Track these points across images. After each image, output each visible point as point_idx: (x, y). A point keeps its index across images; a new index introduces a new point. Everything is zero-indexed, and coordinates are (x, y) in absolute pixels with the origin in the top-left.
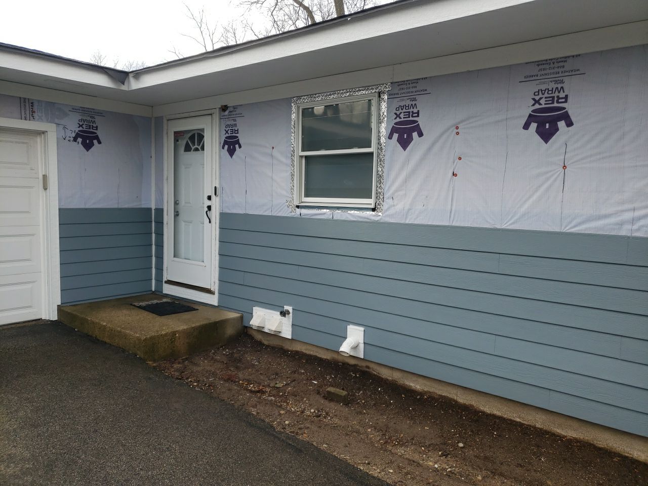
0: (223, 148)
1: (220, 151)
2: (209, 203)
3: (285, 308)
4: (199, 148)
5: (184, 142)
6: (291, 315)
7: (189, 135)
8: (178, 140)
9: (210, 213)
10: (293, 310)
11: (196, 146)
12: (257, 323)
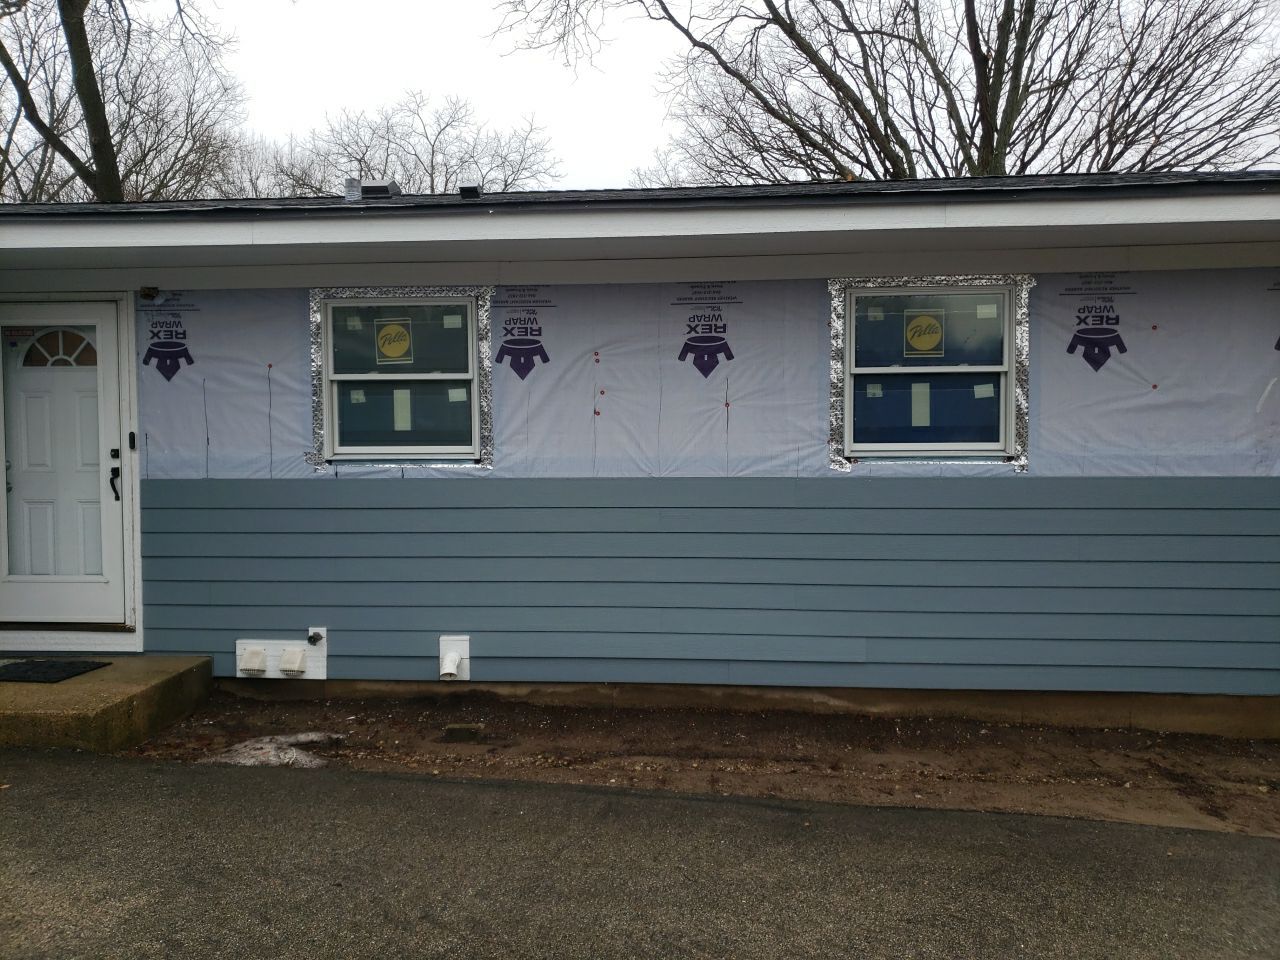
0: (146, 362)
1: (138, 367)
2: (116, 464)
3: (312, 631)
4: (71, 360)
5: (24, 347)
6: (324, 640)
7: (38, 335)
8: (14, 344)
9: (118, 482)
10: (328, 631)
11: (61, 356)
12: (255, 665)
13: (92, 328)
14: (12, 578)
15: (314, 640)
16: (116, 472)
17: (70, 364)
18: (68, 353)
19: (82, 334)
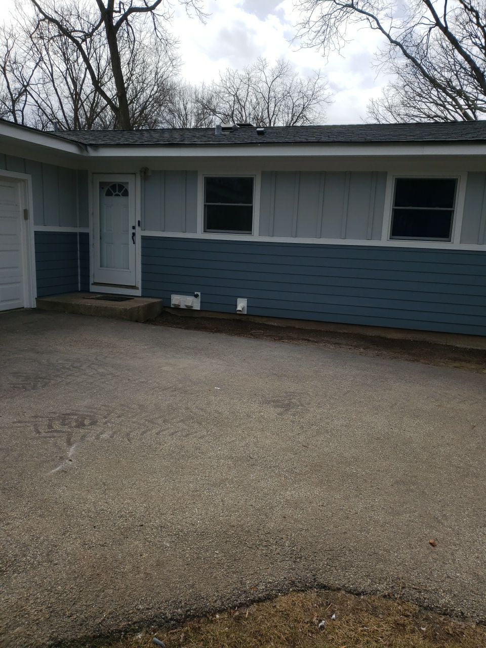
2: (134, 231)
3: (196, 293)
4: (120, 194)
5: (106, 189)
6: (200, 297)
7: (110, 185)
8: (103, 188)
9: (134, 238)
10: (201, 294)
11: (117, 193)
12: (177, 303)
13: (127, 183)
14: (101, 268)
15: (196, 296)
16: (134, 234)
17: (120, 196)
18: (120, 191)
19: (124, 185)
